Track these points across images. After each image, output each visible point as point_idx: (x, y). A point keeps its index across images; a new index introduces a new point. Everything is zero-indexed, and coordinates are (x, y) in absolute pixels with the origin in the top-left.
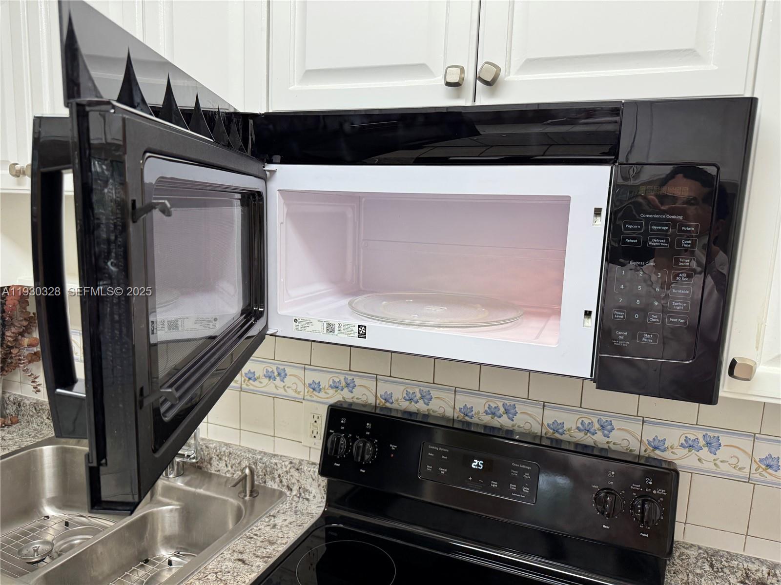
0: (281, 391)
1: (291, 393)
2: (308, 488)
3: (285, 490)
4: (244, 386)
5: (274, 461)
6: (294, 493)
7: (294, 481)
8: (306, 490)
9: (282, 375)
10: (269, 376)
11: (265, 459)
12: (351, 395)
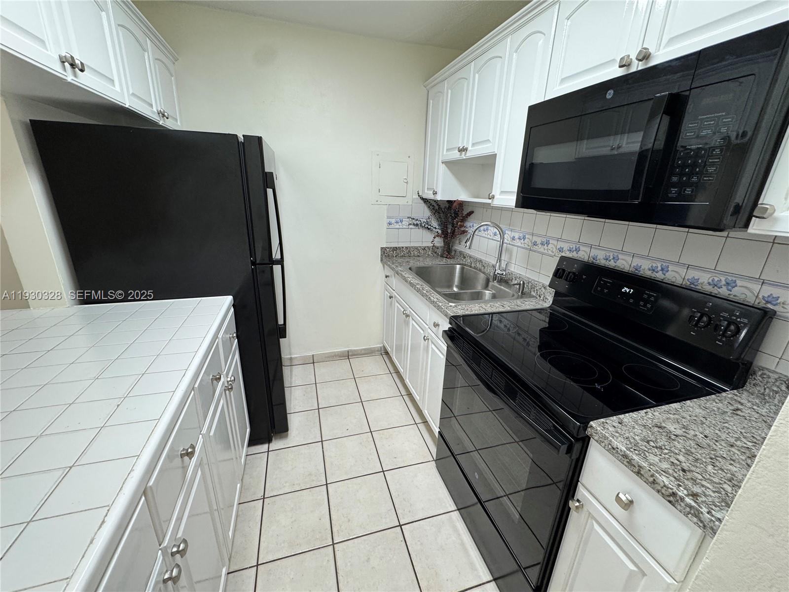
0: (546, 251)
1: (550, 252)
2: (547, 297)
3: (538, 296)
4: (531, 248)
5: (536, 283)
6: (542, 298)
7: (542, 293)
8: (546, 298)
9: (548, 243)
10: (542, 244)
11: (532, 282)
12: (577, 255)
